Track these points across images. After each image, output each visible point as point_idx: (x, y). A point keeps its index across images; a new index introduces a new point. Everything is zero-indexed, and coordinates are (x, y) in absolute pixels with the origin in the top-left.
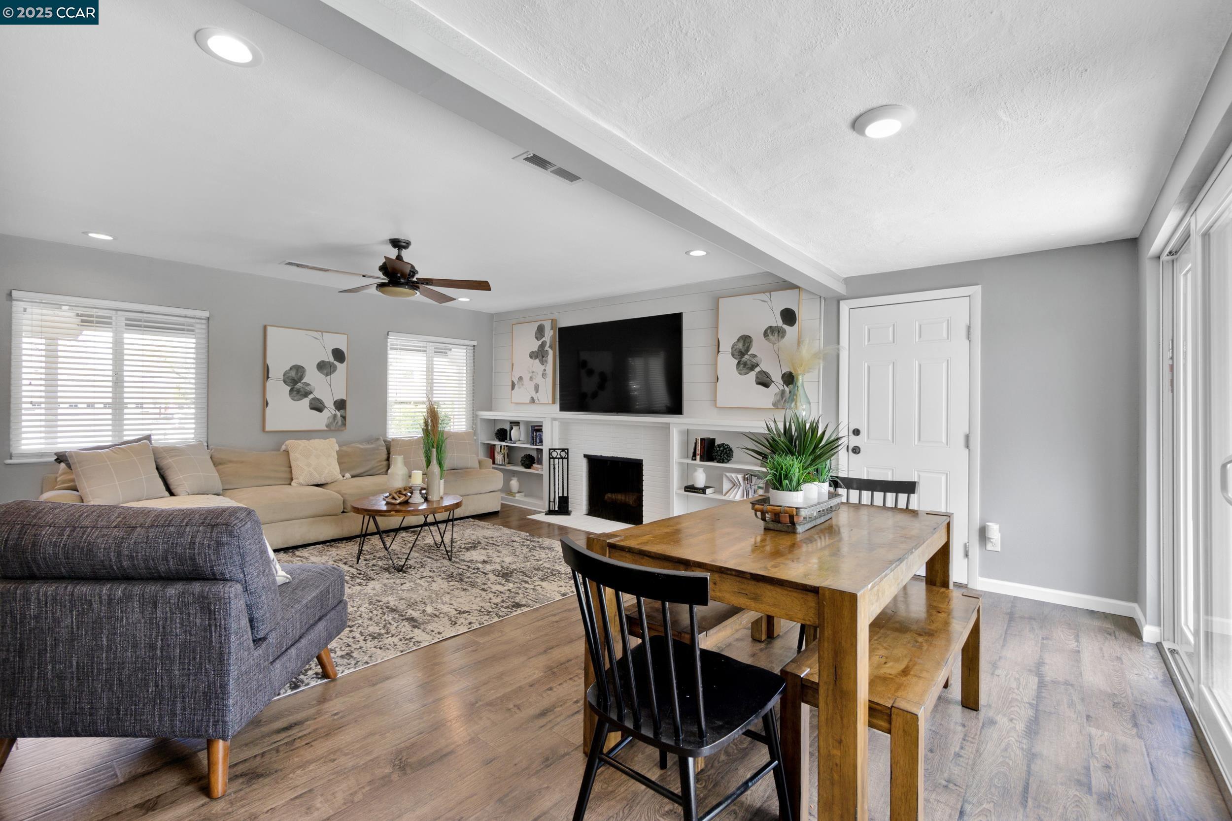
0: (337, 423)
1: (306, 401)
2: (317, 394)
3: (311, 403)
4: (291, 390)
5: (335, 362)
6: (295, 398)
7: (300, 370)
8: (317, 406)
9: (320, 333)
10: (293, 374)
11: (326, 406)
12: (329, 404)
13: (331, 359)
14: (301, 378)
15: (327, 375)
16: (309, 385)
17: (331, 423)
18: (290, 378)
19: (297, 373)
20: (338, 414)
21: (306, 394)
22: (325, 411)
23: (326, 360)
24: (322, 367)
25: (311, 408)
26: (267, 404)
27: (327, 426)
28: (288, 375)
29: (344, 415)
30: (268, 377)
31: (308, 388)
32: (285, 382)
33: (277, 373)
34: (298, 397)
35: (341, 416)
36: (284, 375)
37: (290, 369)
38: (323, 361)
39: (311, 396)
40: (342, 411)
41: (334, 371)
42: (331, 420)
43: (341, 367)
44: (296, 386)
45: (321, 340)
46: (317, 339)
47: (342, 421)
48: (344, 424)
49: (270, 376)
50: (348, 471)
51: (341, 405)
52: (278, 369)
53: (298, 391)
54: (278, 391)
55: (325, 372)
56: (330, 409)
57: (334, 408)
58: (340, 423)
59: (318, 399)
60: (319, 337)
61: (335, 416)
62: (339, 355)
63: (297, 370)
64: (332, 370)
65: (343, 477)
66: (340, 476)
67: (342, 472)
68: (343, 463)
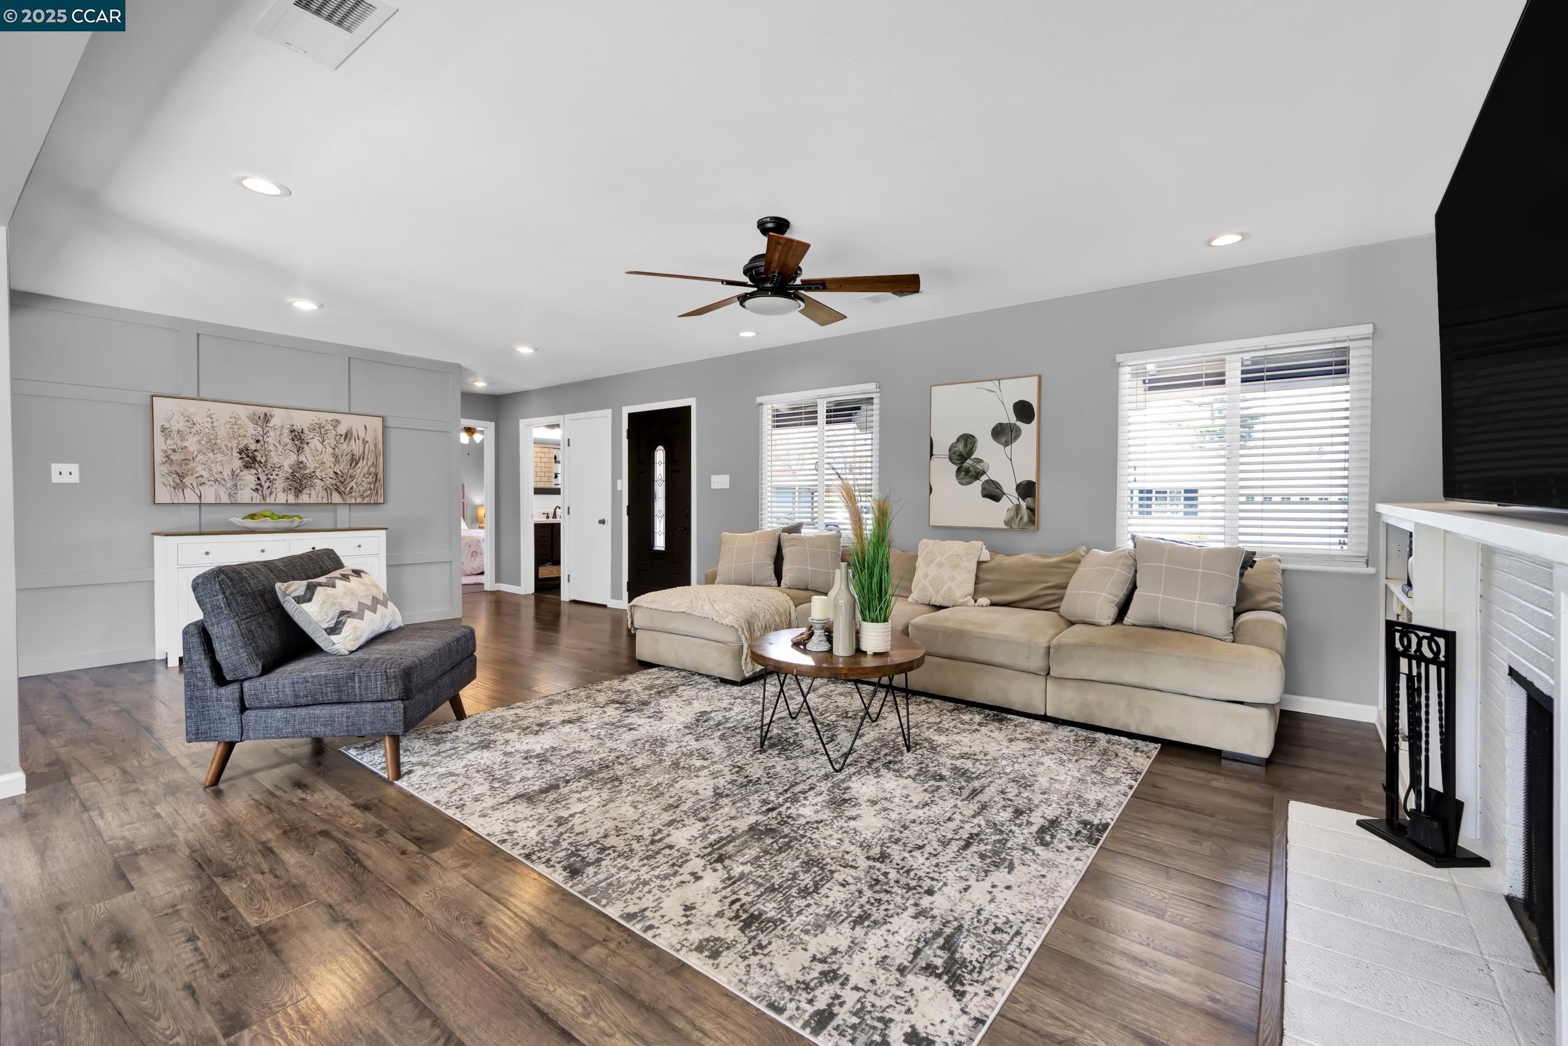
0: (1021, 518)
1: (977, 485)
3: (983, 488)
4: (958, 471)
5: (1019, 424)
6: (964, 481)
7: (969, 441)
8: (993, 493)
9: (997, 382)
10: (960, 447)
11: (1005, 492)
12: (1009, 488)
13: (1013, 419)
14: (970, 453)
15: (1006, 444)
16: (981, 461)
17: (1012, 518)
18: (958, 453)
19: (965, 446)
20: (1023, 504)
21: (978, 475)
22: (1004, 499)
23: (1005, 421)
24: (1000, 432)
25: (985, 496)
26: (931, 489)
27: (1006, 523)
28: (955, 449)
29: (1032, 506)
30: (932, 455)
31: (980, 467)
32: (951, 459)
33: (942, 447)
34: (967, 479)
35: (1028, 508)
36: (950, 450)
37: (958, 440)
38: (1000, 424)
39: (984, 478)
40: (1029, 500)
41: (1017, 437)
42: (1012, 513)
43: (1028, 430)
44: (965, 464)
45: (998, 393)
46: (993, 392)
47: (1029, 517)
48: (1032, 521)
49: (934, 452)
50: (985, 593)
51: (1027, 490)
52: (945, 441)
53: (967, 471)
54: (944, 471)
55: (1004, 440)
56: (1011, 498)
57: (1016, 495)
58: (1026, 518)
59: (993, 482)
60: (995, 389)
61: (1018, 508)
62: (1024, 411)
63: (966, 441)
64: (1013, 437)
65: (976, 601)
66: (966, 599)
67: (976, 595)
68: (987, 580)
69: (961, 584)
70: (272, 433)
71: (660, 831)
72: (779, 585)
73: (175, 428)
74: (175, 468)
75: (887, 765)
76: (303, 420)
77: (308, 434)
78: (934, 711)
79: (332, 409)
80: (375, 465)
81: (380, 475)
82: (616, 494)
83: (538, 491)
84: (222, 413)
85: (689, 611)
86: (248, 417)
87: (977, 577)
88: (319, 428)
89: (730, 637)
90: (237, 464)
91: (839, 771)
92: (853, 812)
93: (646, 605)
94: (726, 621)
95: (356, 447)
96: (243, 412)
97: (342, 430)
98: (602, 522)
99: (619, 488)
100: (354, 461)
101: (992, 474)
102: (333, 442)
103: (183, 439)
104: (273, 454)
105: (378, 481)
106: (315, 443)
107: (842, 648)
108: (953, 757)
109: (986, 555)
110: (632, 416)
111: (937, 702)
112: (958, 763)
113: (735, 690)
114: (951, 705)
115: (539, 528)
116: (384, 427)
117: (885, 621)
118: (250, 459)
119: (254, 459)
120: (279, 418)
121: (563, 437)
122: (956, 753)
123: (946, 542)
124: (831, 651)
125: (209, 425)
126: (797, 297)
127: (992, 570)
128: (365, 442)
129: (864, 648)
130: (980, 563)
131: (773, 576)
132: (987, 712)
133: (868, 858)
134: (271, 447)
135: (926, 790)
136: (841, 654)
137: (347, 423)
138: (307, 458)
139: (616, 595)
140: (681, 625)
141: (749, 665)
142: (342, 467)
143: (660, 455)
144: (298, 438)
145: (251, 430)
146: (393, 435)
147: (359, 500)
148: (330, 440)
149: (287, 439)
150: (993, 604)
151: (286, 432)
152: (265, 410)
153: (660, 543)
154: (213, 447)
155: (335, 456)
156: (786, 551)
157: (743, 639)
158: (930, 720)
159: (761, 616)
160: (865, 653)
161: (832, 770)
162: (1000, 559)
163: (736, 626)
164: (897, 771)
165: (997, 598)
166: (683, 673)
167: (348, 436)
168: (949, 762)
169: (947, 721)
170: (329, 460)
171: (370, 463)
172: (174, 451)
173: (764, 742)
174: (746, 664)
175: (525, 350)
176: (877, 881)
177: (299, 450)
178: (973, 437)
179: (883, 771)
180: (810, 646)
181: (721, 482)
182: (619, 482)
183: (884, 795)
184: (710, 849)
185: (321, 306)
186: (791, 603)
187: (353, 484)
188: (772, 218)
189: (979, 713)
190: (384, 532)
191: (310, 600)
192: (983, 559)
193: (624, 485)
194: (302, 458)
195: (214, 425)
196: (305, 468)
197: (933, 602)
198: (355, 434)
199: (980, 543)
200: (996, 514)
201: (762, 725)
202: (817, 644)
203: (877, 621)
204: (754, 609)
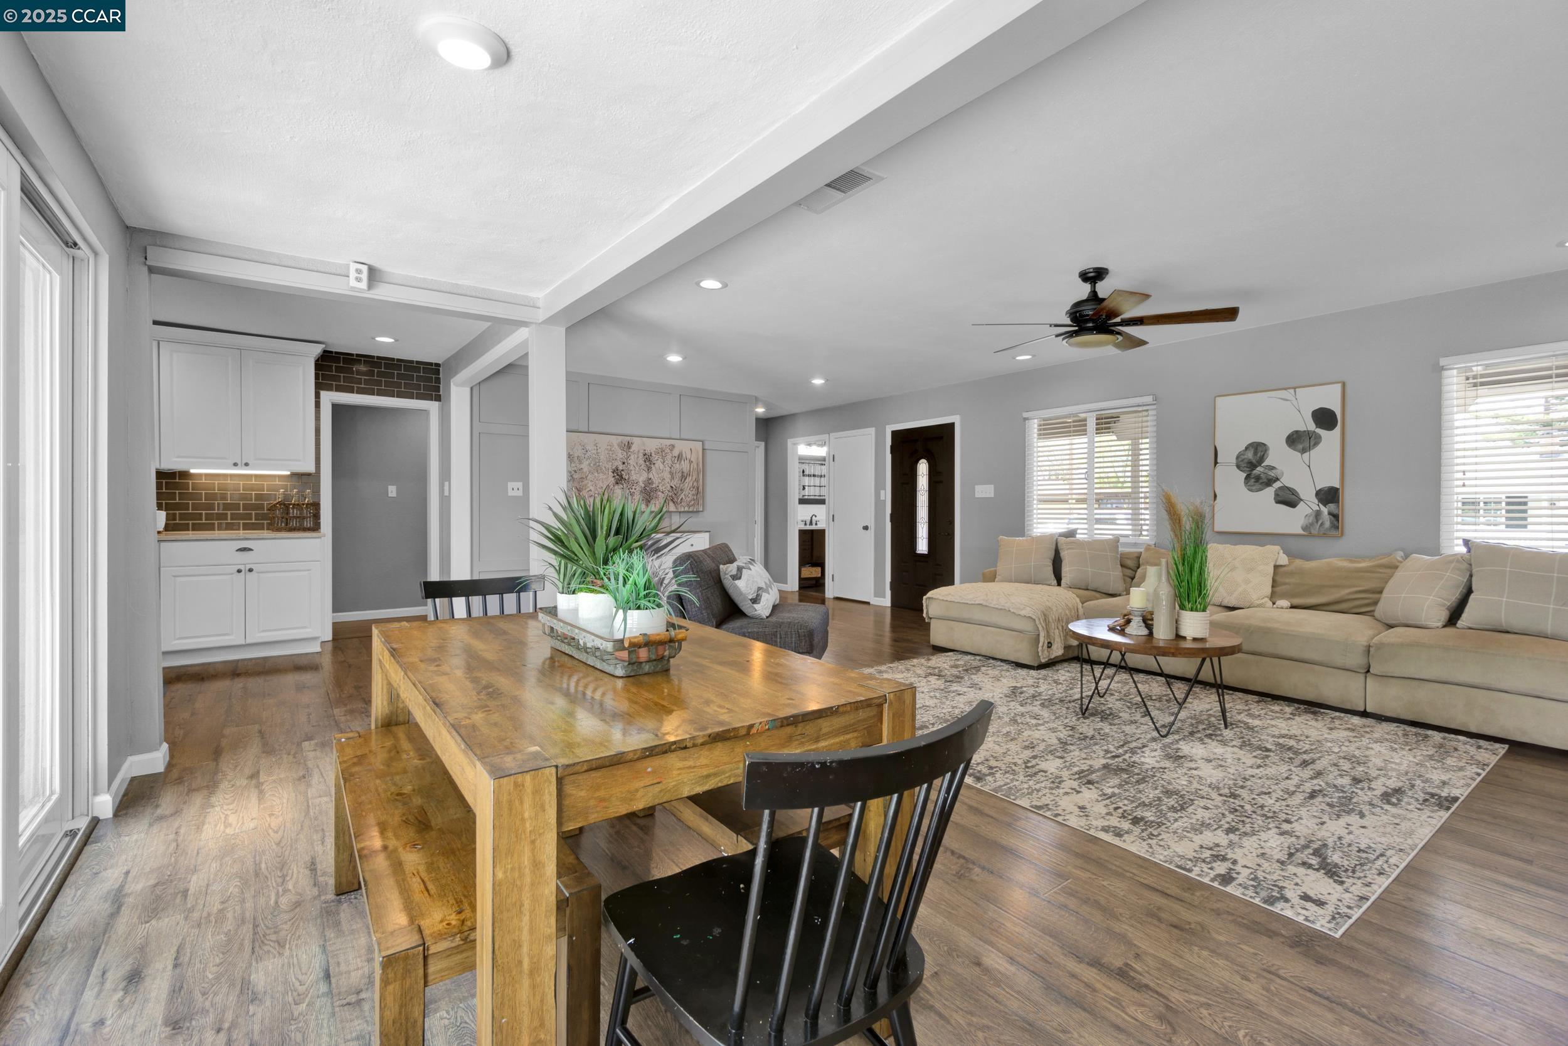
0: (1322, 524)
1: (1269, 492)
2: (1286, 481)
3: (1277, 495)
4: (1247, 478)
5: (1319, 431)
6: (1254, 488)
7: (1260, 449)
8: (1288, 499)
9: (1292, 391)
10: (1250, 455)
11: (1302, 497)
12: (1308, 494)
13: (1311, 426)
14: (1261, 460)
15: (1303, 451)
16: (1273, 468)
17: (1312, 524)
18: (1246, 461)
19: (1255, 453)
20: (1325, 510)
21: (1269, 482)
22: (1301, 505)
23: (1302, 428)
24: (1296, 440)
25: (1278, 502)
26: (1215, 496)
27: (1304, 529)
28: (1243, 457)
29: (1335, 512)
30: (1216, 463)
31: (1272, 474)
32: (1238, 467)
33: (1228, 456)
34: (1258, 486)
35: (1330, 514)
36: (1237, 458)
37: (1247, 448)
38: (1297, 432)
39: (1277, 485)
40: (1332, 506)
41: (1316, 444)
42: (1311, 519)
43: (1330, 438)
44: (1254, 472)
45: (1295, 402)
46: (1287, 400)
47: (1331, 523)
48: (1335, 527)
49: (1219, 460)
50: (1284, 596)
51: (1329, 496)
52: (1230, 450)
53: (1258, 478)
54: (1231, 479)
55: (1300, 447)
56: (1309, 504)
57: (1316, 501)
58: (1327, 524)
59: (1288, 489)
60: (1290, 397)
61: (1318, 514)
62: (1325, 418)
63: (1256, 449)
64: (1312, 444)
65: (1274, 604)
66: (1263, 601)
67: (1273, 597)
68: (1285, 584)
69: (1259, 586)
70: (632, 457)
71: (1028, 761)
72: (1059, 584)
73: (576, 455)
74: (576, 484)
75: (1209, 736)
76: (651, 446)
77: (655, 457)
78: (1239, 701)
79: (668, 436)
80: (697, 481)
81: (701, 488)
82: (879, 504)
83: (802, 501)
84: (603, 440)
85: (985, 603)
86: (618, 445)
87: (1274, 581)
88: (661, 451)
89: (1028, 626)
90: (612, 480)
91: (1165, 736)
92: (1192, 765)
93: (941, 598)
94: (1023, 613)
95: (685, 466)
96: (615, 440)
97: (676, 453)
98: (866, 528)
99: (882, 498)
100: (684, 477)
101: (1287, 480)
102: (670, 462)
103: (580, 463)
104: (633, 472)
105: (699, 493)
106: (659, 464)
107: (1162, 633)
108: (1273, 736)
109: (1283, 560)
110: (895, 434)
111: (1240, 695)
112: (1281, 741)
113: (1033, 672)
114: (1256, 698)
115: (802, 533)
116: (704, 449)
117: (1204, 610)
118: (619, 477)
119: (621, 476)
120: (636, 445)
121: (828, 453)
122: (1277, 733)
123: (1237, 547)
124: (1151, 634)
125: (595, 452)
126: (1112, 332)
127: (1292, 574)
128: (691, 462)
129: (1183, 633)
130: (1276, 567)
131: (1053, 576)
132: (1296, 705)
133: (1221, 795)
134: (632, 468)
135: (1255, 757)
136: (1162, 637)
137: (681, 447)
138: (654, 475)
139: (879, 593)
140: (978, 615)
141: (1046, 652)
142: (676, 482)
143: (923, 467)
144: (648, 459)
145: (620, 454)
146: (708, 454)
147: (686, 509)
148: (668, 461)
149: (641, 461)
150: (1292, 607)
151: (641, 455)
152: (628, 438)
153: (922, 547)
154: (597, 468)
155: (671, 473)
156: (1064, 554)
157: (1040, 628)
158: (1237, 707)
159: (1054, 609)
160: (1184, 638)
161: (1158, 735)
162: (1298, 563)
163: (1034, 617)
164: (1221, 741)
165: (1296, 601)
166: (978, 658)
167: (680, 457)
168: (1271, 740)
169: (1256, 709)
170: (667, 476)
171: (694, 479)
172: (575, 472)
173: (1084, 712)
174: (1043, 651)
175: (818, 382)
176: (1236, 810)
177: (649, 469)
178: (1264, 445)
179: (1207, 740)
180: (1128, 630)
181: (985, 491)
182: (882, 492)
183: (1215, 756)
184: (1077, 776)
185: (685, 358)
186: (1078, 600)
187: (682, 496)
188: (1094, 269)
189: (1289, 706)
190: (708, 534)
191: (740, 578)
192: (1280, 562)
193: (887, 495)
194: (651, 476)
195: (599, 451)
196: (652, 483)
197: (1226, 603)
198: (684, 456)
199: (1277, 548)
200: (1292, 521)
201: (1082, 698)
202: (1136, 629)
203: (1196, 610)
204: (1047, 603)
